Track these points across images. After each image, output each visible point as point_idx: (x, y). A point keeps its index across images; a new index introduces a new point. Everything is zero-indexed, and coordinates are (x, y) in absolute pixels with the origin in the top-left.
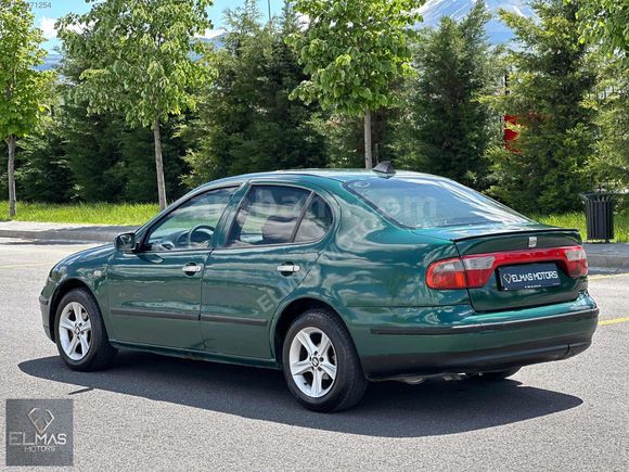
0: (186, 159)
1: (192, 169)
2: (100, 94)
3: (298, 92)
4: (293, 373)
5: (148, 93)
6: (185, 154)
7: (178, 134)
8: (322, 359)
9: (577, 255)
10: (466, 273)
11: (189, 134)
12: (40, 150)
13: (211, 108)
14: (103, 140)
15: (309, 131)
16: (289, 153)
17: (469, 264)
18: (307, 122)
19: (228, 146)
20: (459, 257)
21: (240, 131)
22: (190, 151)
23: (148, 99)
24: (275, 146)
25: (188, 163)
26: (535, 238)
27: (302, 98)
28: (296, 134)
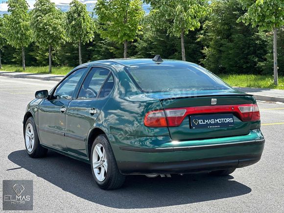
0: (203, 51)
1: (206, 56)
2: (155, 21)
3: (241, 19)
4: (94, 167)
5: (177, 20)
6: (203, 49)
7: (199, 40)
8: (104, 161)
9: (249, 109)
10: (167, 119)
11: (204, 40)
12: (144, 47)
13: (214, 27)
14: (168, 43)
15: (258, 38)
16: (248, 49)
17: (169, 113)
18: (257, 34)
19: (221, 45)
20: (163, 109)
21: (227, 38)
22: (206, 48)
23: (176, 23)
24: (241, 45)
25: (204, 53)
26: (216, 100)
27: (244, 22)
28: (252, 40)
